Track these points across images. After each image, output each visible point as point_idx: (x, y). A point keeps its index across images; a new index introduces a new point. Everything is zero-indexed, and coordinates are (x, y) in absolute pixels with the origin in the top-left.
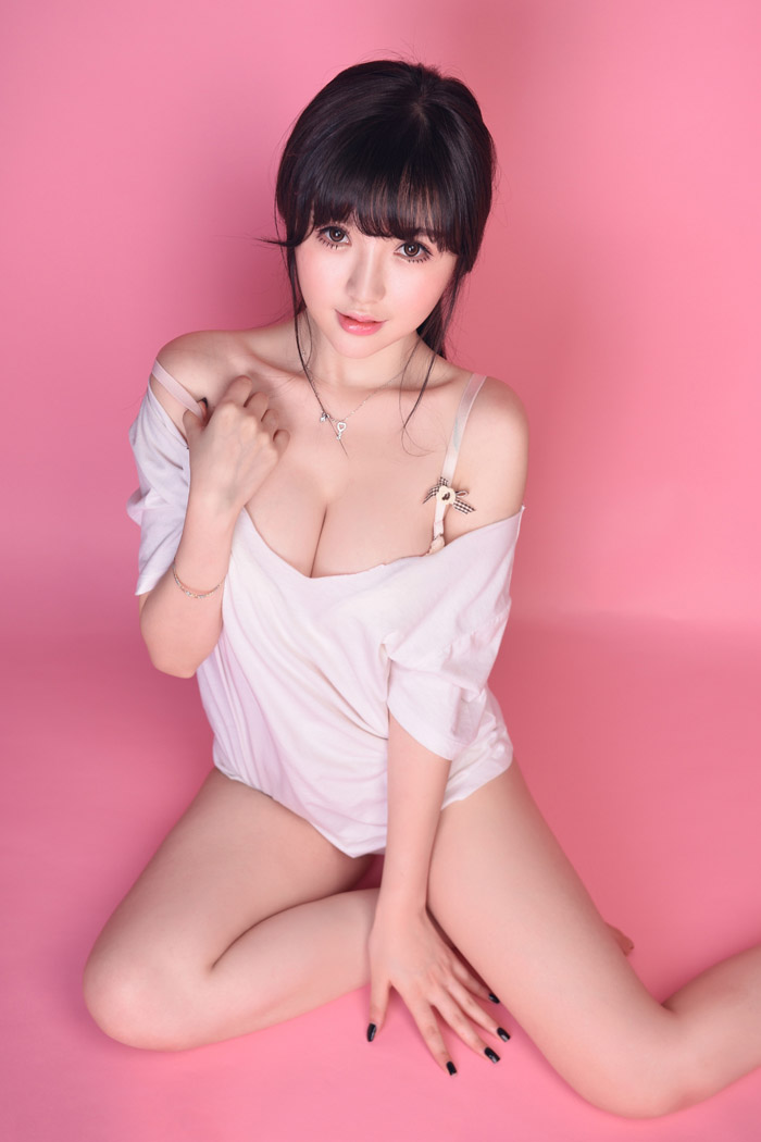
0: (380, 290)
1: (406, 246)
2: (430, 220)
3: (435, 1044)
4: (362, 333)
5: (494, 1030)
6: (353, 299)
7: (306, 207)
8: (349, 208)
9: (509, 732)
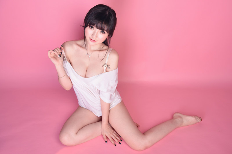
0: (97, 37)
1: (102, 31)
2: (107, 29)
3: (113, 142)
4: (93, 42)
5: (120, 140)
6: (92, 37)
7: (88, 22)
8: (95, 24)
9: (121, 97)
